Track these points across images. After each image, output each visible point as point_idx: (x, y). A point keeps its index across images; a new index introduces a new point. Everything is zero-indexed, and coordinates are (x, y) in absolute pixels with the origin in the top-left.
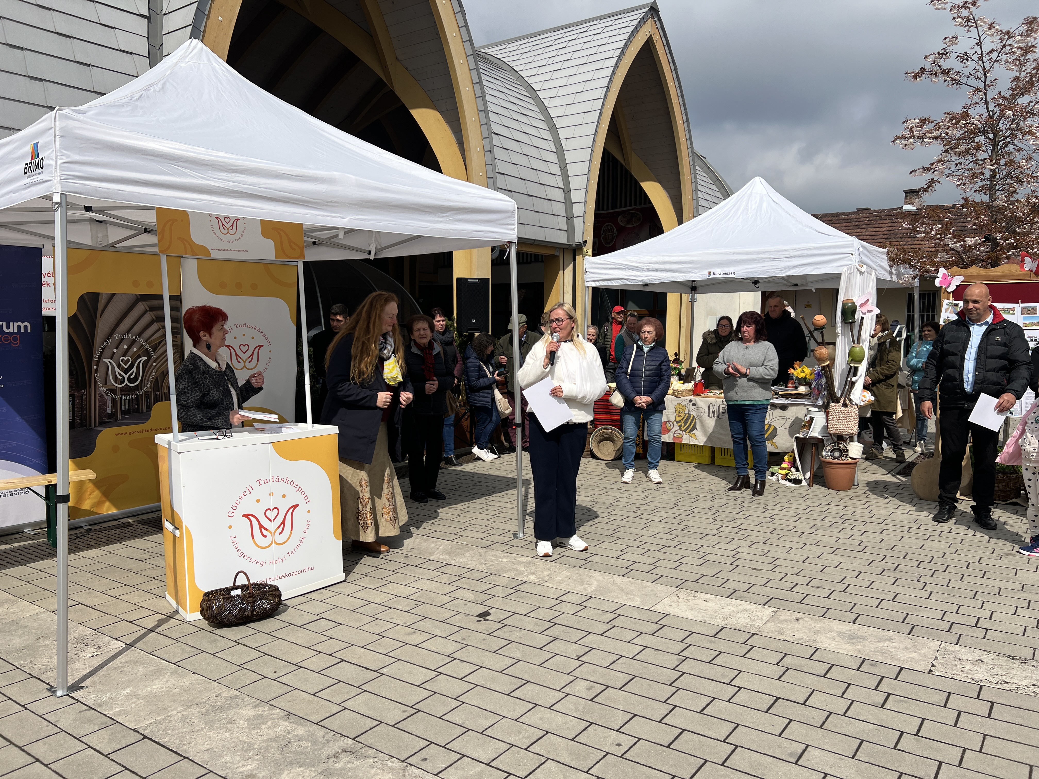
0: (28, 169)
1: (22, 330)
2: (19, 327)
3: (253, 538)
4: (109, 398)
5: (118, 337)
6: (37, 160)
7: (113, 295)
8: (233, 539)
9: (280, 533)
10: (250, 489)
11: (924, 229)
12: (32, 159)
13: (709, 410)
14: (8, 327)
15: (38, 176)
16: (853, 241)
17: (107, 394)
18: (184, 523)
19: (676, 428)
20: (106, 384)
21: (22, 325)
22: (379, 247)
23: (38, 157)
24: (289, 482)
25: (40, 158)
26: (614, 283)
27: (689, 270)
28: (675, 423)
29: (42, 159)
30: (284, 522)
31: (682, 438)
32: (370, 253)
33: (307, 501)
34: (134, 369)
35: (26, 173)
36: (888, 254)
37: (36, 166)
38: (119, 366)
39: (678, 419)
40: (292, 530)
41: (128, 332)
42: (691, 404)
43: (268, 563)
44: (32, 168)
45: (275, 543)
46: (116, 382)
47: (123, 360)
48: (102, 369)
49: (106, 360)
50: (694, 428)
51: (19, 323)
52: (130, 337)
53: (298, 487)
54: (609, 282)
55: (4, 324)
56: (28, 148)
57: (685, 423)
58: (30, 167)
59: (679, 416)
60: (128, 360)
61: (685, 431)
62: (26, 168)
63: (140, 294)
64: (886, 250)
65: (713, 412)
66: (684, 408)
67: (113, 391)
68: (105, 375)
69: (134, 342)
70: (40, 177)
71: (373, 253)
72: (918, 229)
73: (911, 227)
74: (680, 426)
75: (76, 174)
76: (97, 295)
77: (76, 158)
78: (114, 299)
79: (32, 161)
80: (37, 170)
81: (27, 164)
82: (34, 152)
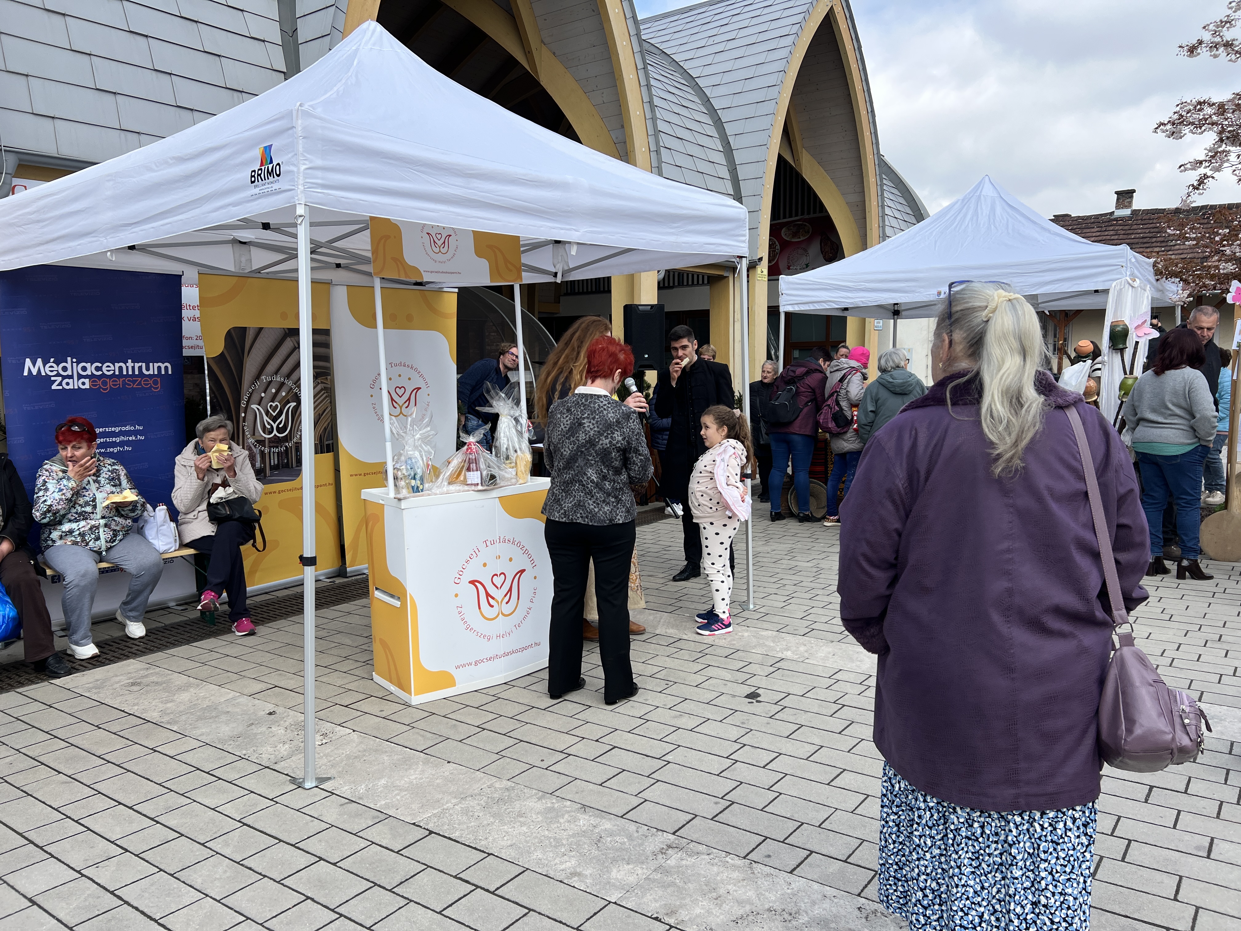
0: (255, 177)
1: (163, 373)
2: (159, 368)
3: (480, 608)
4: (258, 451)
5: (266, 379)
6: (270, 166)
7: (261, 329)
8: (459, 609)
9: (507, 603)
10: (477, 551)
11: (1194, 235)
12: (262, 165)
14: (148, 369)
15: (272, 185)
16: (1123, 249)
17: (255, 446)
18: (409, 591)
20: (254, 435)
21: (163, 366)
22: (566, 267)
23: (271, 162)
24: (516, 543)
25: (275, 163)
27: (913, 288)
29: (278, 164)
30: (510, 590)
32: (556, 275)
33: (534, 565)
34: (283, 416)
35: (252, 182)
36: (1154, 266)
37: (270, 173)
38: (267, 413)
40: (518, 599)
41: (276, 373)
43: (495, 637)
44: (262, 176)
45: (503, 614)
46: (264, 433)
47: (271, 405)
48: (250, 417)
49: (254, 407)
51: (160, 364)
52: (279, 379)
53: (525, 549)
54: (810, 305)
55: (144, 365)
56: (257, 153)
58: (259, 175)
60: (277, 405)
62: (252, 176)
63: (288, 329)
64: (1152, 260)
67: (261, 442)
68: (253, 424)
69: (282, 384)
70: (275, 186)
71: (559, 276)
72: (1187, 235)
73: (1178, 232)
75: (319, 181)
76: (244, 329)
77: (319, 162)
78: (261, 335)
79: (263, 168)
80: (271, 178)
81: (254, 171)
82: (267, 157)
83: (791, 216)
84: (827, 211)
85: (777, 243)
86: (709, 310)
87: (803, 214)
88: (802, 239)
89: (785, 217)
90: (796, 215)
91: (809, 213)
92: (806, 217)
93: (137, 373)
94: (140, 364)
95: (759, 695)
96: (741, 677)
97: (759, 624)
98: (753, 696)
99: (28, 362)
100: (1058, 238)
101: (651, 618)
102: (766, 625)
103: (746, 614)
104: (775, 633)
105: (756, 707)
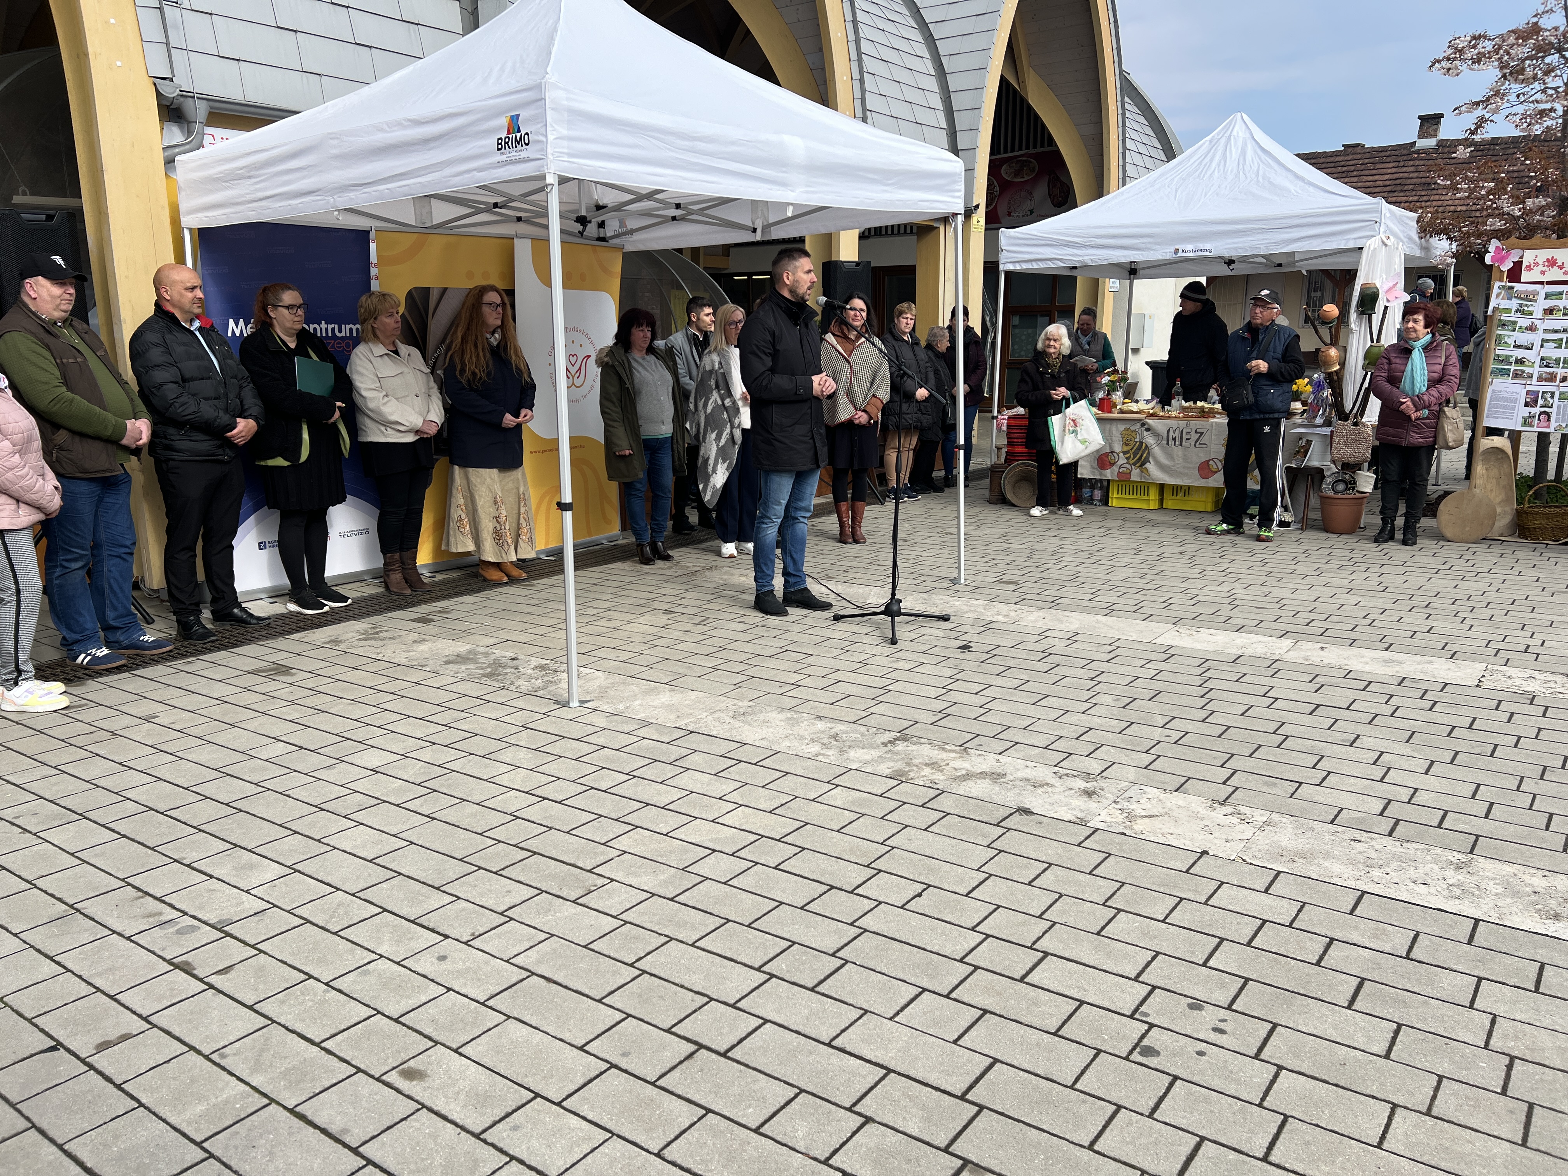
0: (501, 145)
1: (355, 335)
2: (351, 330)
6: (518, 135)
7: (446, 289)
11: (1467, 186)
12: (509, 133)
13: (1168, 436)
14: (340, 331)
15: (520, 153)
16: (1378, 203)
19: (1122, 460)
21: (354, 328)
22: (765, 223)
23: (519, 131)
25: (523, 132)
26: (1042, 265)
27: (1148, 246)
28: (1121, 455)
29: (527, 134)
31: (1130, 474)
32: (755, 230)
35: (499, 149)
36: (1418, 222)
37: (518, 142)
39: (1126, 449)
42: (1143, 429)
44: (510, 144)
50: (1147, 460)
51: (351, 326)
54: (1034, 263)
55: (336, 326)
56: (504, 121)
57: (1135, 454)
58: (506, 143)
59: (1127, 445)
61: (1134, 464)
62: (498, 144)
64: (1416, 215)
65: (1174, 439)
66: (1133, 434)
70: (524, 155)
71: (759, 231)
72: (1459, 186)
73: (1449, 183)
74: (1128, 459)
75: (566, 151)
76: (427, 290)
77: (565, 132)
78: (446, 296)
79: (510, 136)
80: (519, 147)
81: (501, 139)
82: (514, 126)
83: (1013, 150)
84: (1056, 145)
85: (996, 184)
86: (915, 266)
87: (1027, 148)
88: (1026, 179)
89: (1006, 152)
90: (1020, 149)
91: (1035, 147)
92: (1032, 151)
93: (330, 335)
94: (333, 326)
95: (971, 647)
96: (954, 634)
97: (971, 595)
98: (966, 648)
99: (231, 322)
100: (1311, 189)
101: (861, 591)
102: (977, 596)
103: (957, 587)
104: (986, 602)
105: (967, 655)
